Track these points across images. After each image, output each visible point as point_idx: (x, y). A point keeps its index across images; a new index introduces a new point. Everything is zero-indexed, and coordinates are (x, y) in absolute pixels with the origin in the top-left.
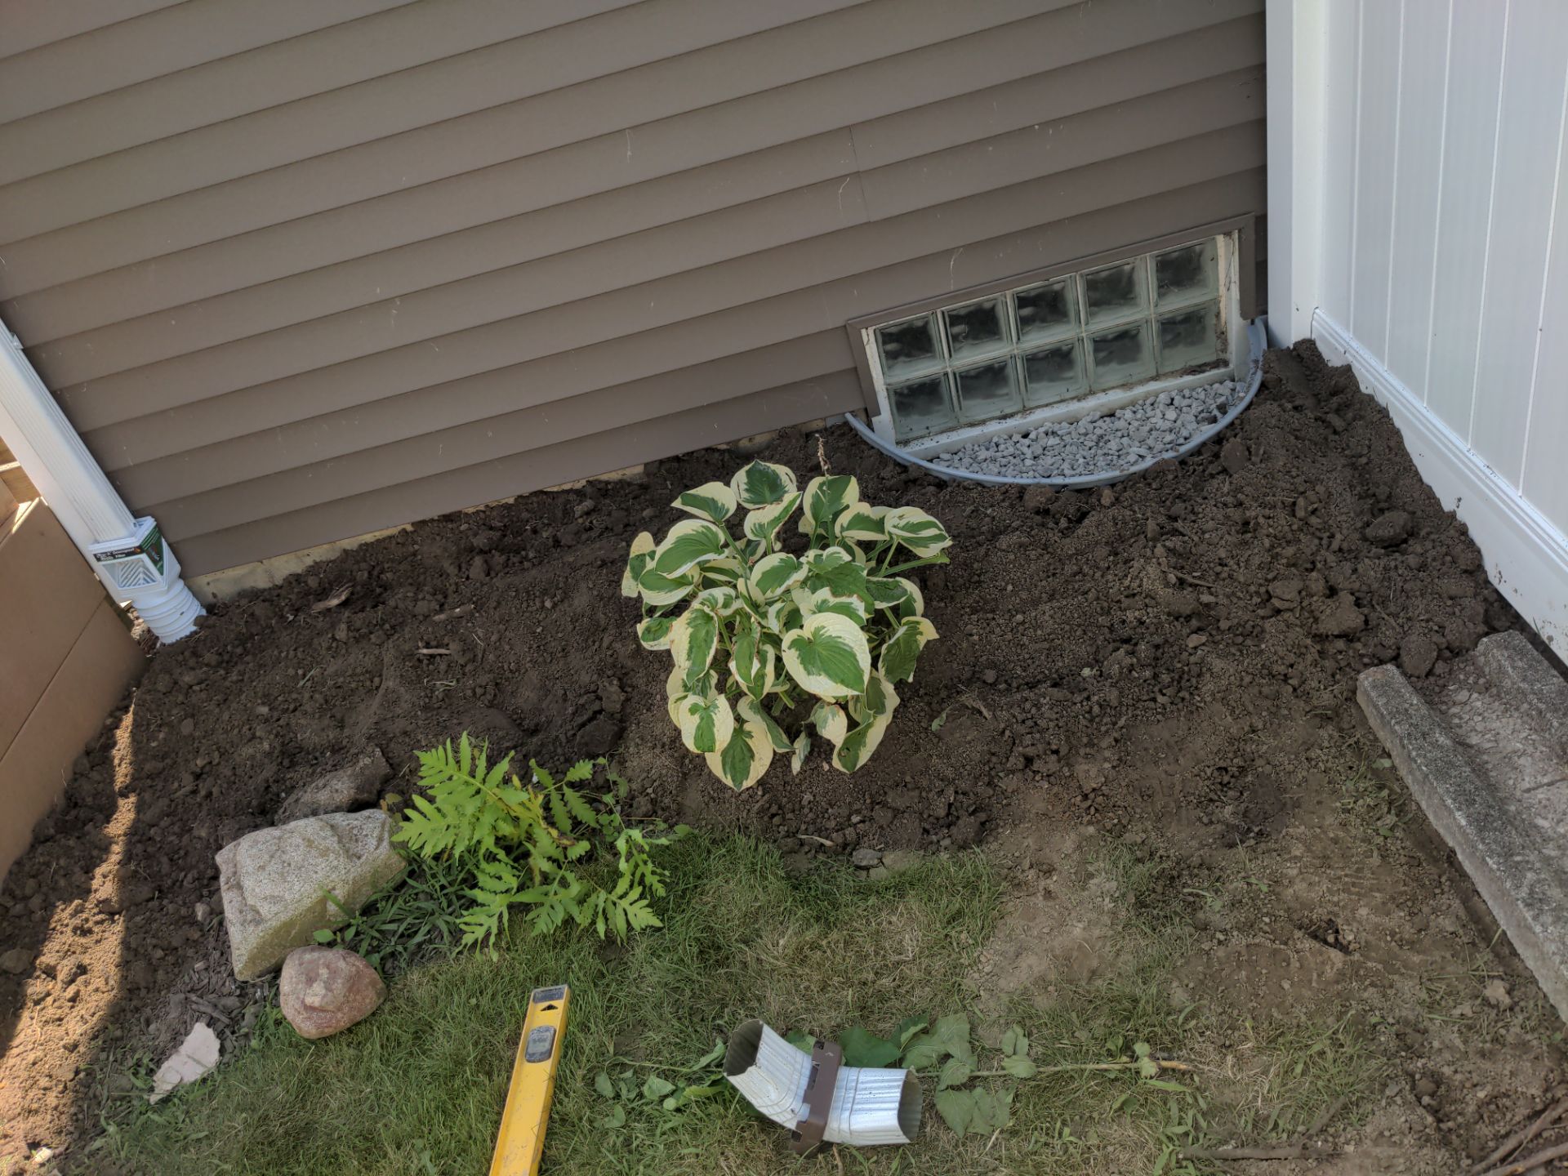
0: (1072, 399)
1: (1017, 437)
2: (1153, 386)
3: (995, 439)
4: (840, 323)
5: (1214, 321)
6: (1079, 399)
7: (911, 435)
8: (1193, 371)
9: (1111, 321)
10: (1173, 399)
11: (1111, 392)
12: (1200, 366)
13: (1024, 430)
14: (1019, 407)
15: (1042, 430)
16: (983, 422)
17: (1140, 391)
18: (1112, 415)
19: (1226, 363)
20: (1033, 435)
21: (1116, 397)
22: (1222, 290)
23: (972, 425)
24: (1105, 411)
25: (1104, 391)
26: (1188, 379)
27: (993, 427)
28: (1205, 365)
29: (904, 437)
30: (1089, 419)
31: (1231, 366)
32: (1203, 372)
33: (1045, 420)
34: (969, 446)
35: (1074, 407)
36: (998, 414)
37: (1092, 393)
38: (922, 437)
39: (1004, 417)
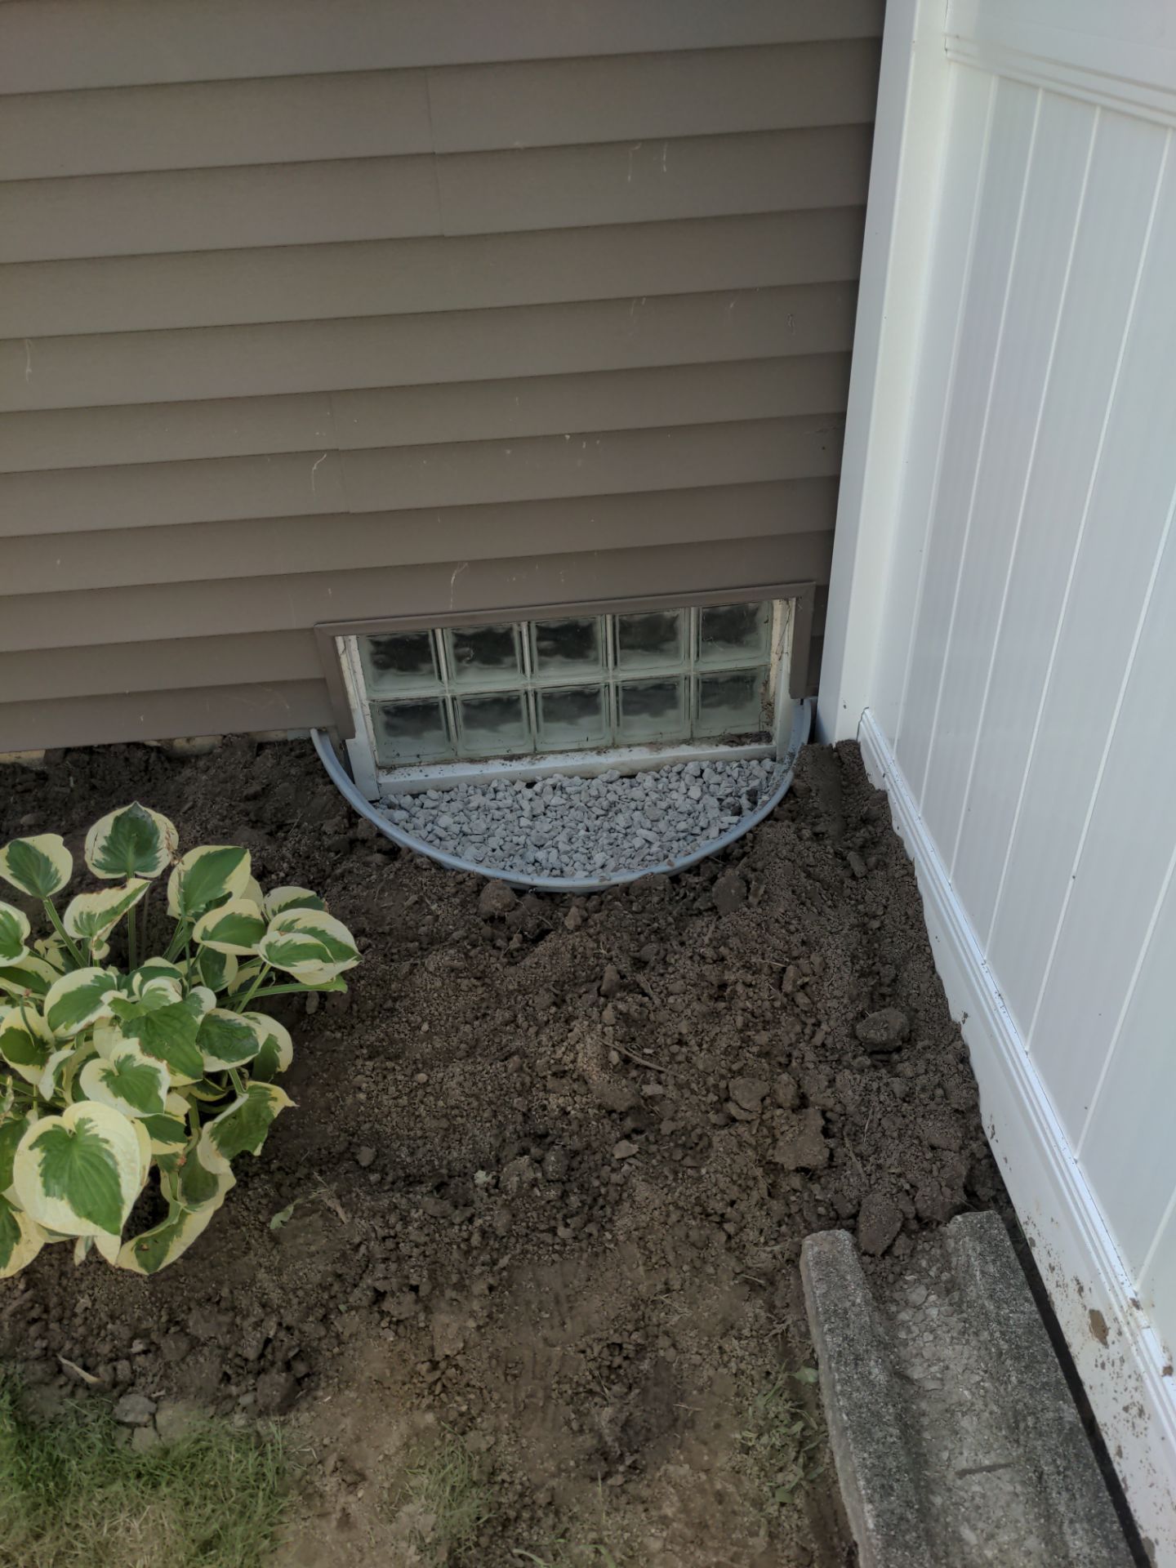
0: (592, 749)
1: (520, 786)
2: (685, 751)
3: (494, 784)
4: (308, 624)
5: (762, 690)
6: (600, 751)
7: (397, 761)
8: (736, 740)
9: (643, 669)
10: (702, 771)
11: (636, 750)
12: (740, 736)
13: (529, 779)
14: (529, 748)
15: (550, 781)
16: (485, 760)
17: (668, 754)
18: (632, 776)
19: (767, 737)
20: (537, 788)
21: (640, 756)
22: (774, 657)
23: (472, 761)
24: (626, 771)
25: (629, 746)
26: (724, 749)
27: (496, 768)
28: (747, 735)
29: (390, 762)
30: (605, 777)
31: (774, 743)
32: (743, 744)
33: (556, 771)
34: (463, 786)
35: (592, 760)
36: (504, 753)
37: (615, 746)
38: (411, 765)
39: (511, 758)
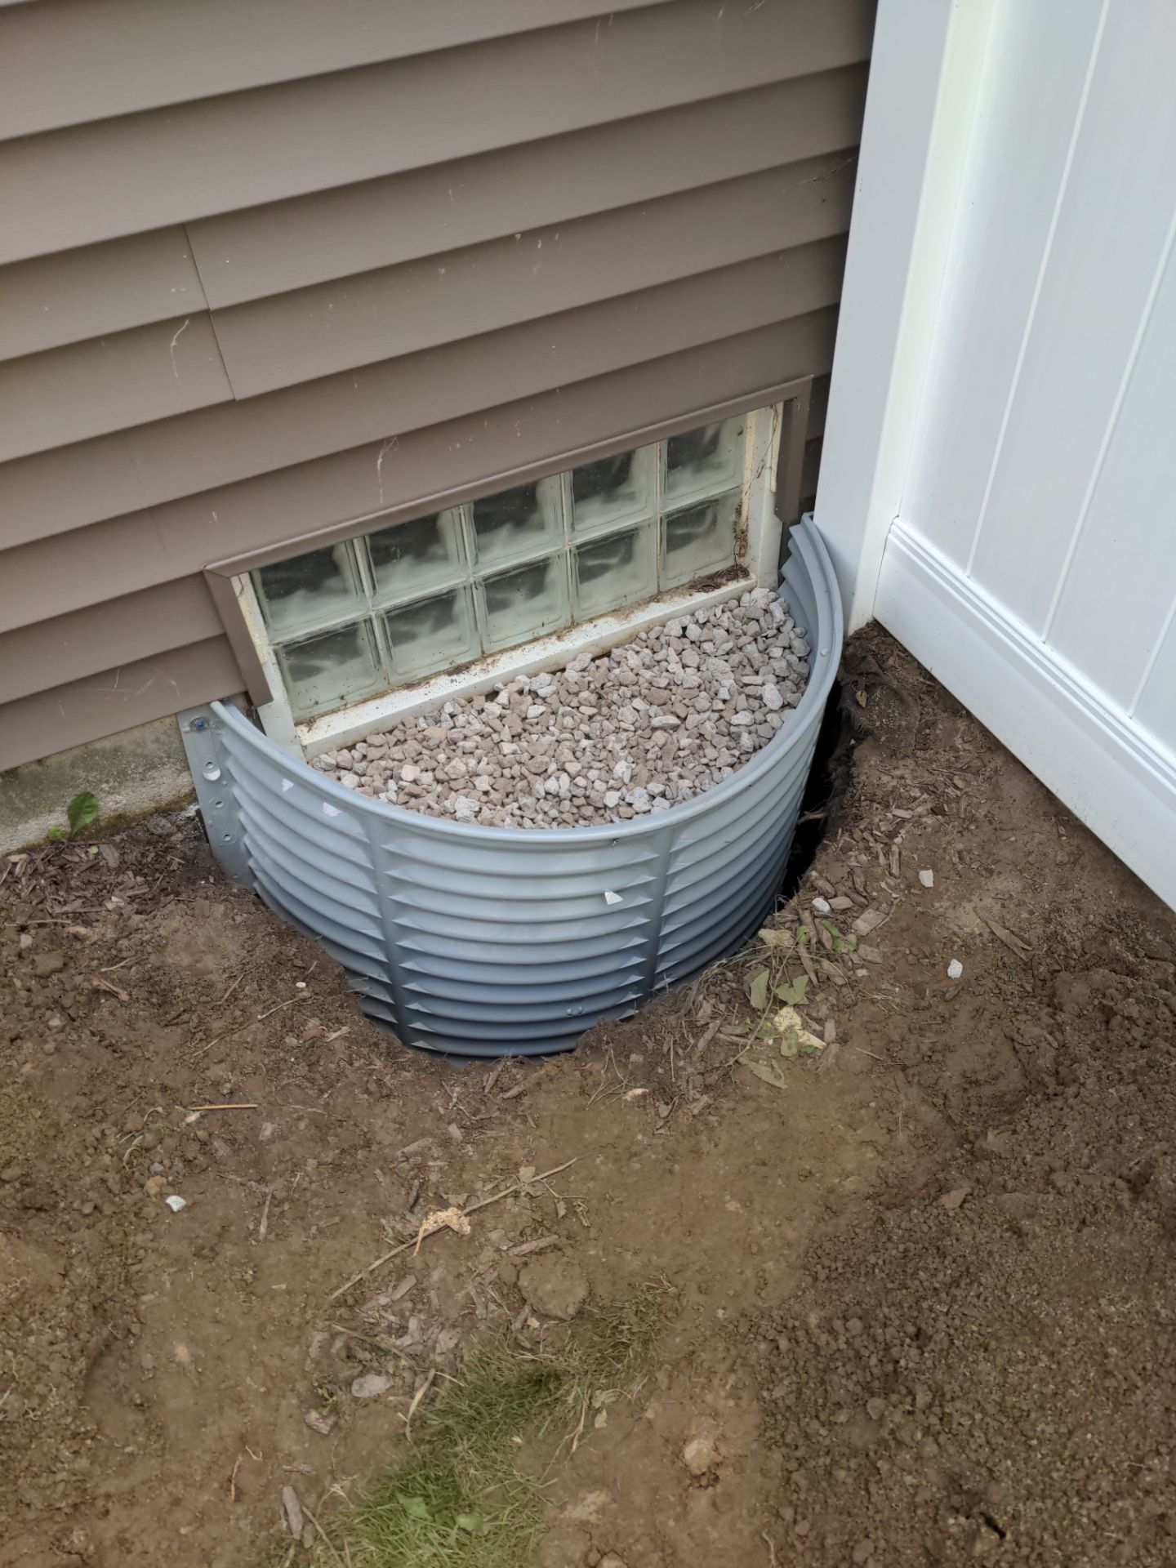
0: (549, 635)
1: (480, 702)
2: (656, 611)
3: (449, 708)
5: (733, 517)
6: (559, 635)
7: (316, 711)
8: (709, 583)
10: (684, 629)
11: (600, 622)
12: (712, 577)
13: (488, 689)
14: (474, 653)
15: (514, 687)
16: (426, 680)
17: (641, 618)
18: (608, 654)
19: (745, 573)
20: (503, 698)
21: (607, 630)
22: (748, 475)
23: (410, 686)
24: (597, 651)
25: (591, 620)
26: (700, 597)
27: (444, 688)
28: (718, 575)
29: (307, 714)
30: (578, 665)
31: (753, 575)
32: (718, 586)
33: (517, 672)
34: (410, 721)
35: (553, 649)
36: (446, 666)
37: (574, 625)
38: (333, 712)
39: (457, 670)
